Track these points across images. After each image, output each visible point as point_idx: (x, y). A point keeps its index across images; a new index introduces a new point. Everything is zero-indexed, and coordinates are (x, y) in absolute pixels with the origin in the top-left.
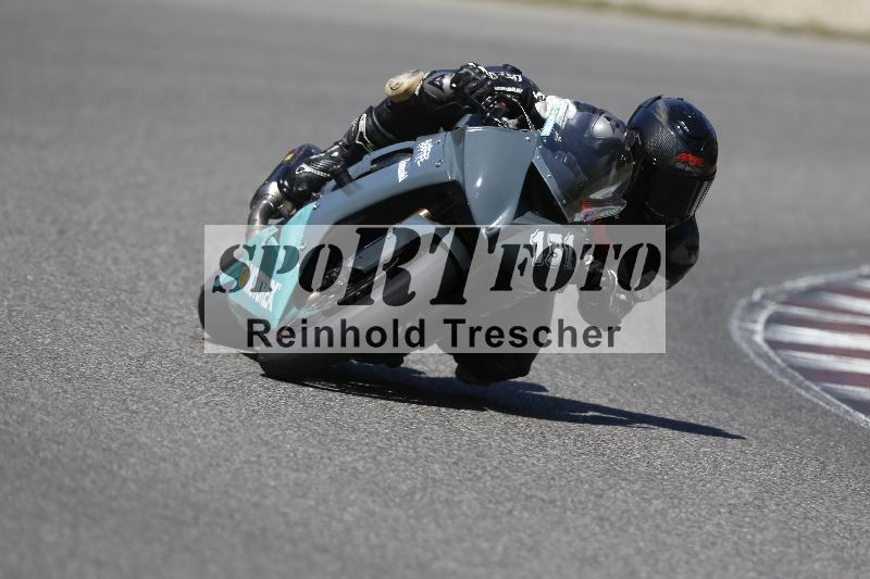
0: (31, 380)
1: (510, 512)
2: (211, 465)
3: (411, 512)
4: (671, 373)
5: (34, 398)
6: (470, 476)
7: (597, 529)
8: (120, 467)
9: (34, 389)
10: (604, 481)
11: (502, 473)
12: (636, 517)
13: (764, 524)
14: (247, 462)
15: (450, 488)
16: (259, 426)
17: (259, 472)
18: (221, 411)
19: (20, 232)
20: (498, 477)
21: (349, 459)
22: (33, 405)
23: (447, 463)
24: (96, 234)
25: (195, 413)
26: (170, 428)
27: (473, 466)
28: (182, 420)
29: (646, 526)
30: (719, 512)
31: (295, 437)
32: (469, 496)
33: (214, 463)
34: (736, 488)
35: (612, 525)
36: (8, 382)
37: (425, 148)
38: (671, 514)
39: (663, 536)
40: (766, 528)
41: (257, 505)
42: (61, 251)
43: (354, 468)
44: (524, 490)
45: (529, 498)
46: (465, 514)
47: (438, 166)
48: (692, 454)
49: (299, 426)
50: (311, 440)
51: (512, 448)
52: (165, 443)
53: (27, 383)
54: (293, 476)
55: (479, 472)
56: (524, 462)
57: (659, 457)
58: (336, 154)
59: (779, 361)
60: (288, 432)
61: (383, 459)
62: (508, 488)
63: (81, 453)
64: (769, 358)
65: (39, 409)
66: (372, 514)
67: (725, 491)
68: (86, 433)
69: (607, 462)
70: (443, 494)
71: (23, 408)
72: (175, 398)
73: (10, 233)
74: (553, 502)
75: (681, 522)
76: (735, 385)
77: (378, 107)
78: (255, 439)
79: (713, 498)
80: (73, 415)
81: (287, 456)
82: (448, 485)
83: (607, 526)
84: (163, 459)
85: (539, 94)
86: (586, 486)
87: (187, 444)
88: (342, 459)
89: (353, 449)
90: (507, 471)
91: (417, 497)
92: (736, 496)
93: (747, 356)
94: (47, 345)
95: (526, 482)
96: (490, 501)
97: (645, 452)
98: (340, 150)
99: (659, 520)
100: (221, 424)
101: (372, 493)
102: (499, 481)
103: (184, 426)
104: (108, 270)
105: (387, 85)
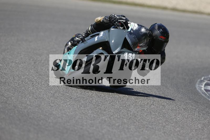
0: (27, 98)
1: (142, 131)
2: (70, 119)
3: (119, 131)
4: (182, 97)
5: (28, 103)
6: (133, 122)
7: (163, 135)
8: (48, 119)
9: (28, 100)
10: (165, 123)
11: (141, 121)
12: (173, 132)
13: (204, 134)
14: (79, 118)
15: (128, 125)
16: (82, 110)
17: (82, 121)
18: (73, 106)
19: (25, 63)
20: (140, 122)
21: (104, 118)
22: (28, 104)
23: (127, 119)
24: (43, 63)
25: (67, 106)
26: (61, 110)
27: (134, 120)
28: (64, 108)
29: (175, 134)
30: (193, 131)
31: (91, 112)
32: (133, 127)
33: (71, 118)
34: (197, 125)
35: (167, 134)
36: (22, 99)
37: (102, 33)
38: (181, 131)
39: (179, 137)
40: (204, 135)
41: (81, 129)
42: (35, 67)
43: (105, 120)
44: (146, 125)
45: (147, 127)
46: (131, 131)
47: (104, 38)
48: (187, 117)
49: (92, 110)
50: (95, 113)
51: (143, 115)
52: (60, 114)
53: (26, 99)
54: (90, 122)
55: (135, 121)
56: (146, 118)
57: (178, 118)
58: (84, 35)
59: (208, 94)
60: (89, 111)
61: (112, 118)
62: (142, 125)
63: (39, 116)
64: (205, 94)
65: (29, 105)
66: (109, 131)
67: (194, 126)
68: (40, 111)
69: (166, 119)
70: (126, 126)
71: (25, 105)
72: (62, 103)
73: (22, 63)
74: (153, 128)
75: (184, 133)
76: (197, 100)
77: (93, 25)
78: (81, 113)
79: (191, 128)
80: (37, 107)
81: (89, 117)
82: (128, 124)
83: (166, 134)
84: (59, 118)
85: (129, 22)
86: (161, 124)
87: (65, 114)
88: (102, 118)
89: (105, 115)
90: (142, 121)
91: (120, 127)
92: (197, 127)
93: (200, 93)
94: (31, 90)
95: (147, 123)
96: (138, 128)
97: (175, 116)
98: (85, 34)
99: (178, 133)
100: (73, 109)
101: (109, 126)
102: (140, 123)
103: (64, 110)
104: (46, 72)
105: (95, 19)
